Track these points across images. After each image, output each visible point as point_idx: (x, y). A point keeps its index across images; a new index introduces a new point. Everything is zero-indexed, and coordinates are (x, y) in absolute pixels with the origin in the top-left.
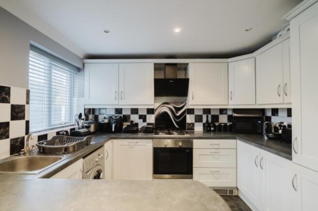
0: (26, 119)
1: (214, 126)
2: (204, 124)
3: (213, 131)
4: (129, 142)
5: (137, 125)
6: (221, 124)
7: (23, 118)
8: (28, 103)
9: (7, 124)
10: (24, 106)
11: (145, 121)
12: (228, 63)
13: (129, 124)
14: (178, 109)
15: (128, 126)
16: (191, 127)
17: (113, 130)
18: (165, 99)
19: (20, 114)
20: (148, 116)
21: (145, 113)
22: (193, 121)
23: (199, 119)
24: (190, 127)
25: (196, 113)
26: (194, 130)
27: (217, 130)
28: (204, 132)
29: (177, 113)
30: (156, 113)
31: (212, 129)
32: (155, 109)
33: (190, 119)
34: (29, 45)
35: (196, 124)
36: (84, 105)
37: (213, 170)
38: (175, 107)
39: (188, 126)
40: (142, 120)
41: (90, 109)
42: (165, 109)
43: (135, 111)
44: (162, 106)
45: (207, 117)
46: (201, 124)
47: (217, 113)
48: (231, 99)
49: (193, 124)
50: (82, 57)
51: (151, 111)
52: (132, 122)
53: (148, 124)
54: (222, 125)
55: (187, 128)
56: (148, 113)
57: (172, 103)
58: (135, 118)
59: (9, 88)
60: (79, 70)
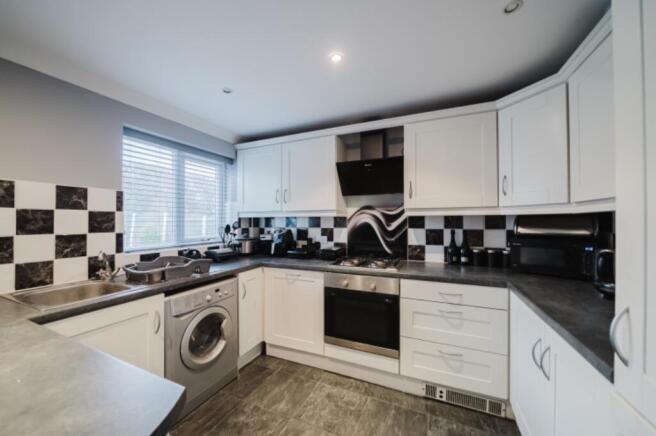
0: (118, 230)
1: (469, 254)
2: (446, 249)
3: (465, 264)
4: (287, 275)
5: (318, 245)
6: (487, 249)
7: (112, 229)
8: (119, 208)
9: (83, 238)
10: (113, 213)
11: (330, 238)
12: (497, 111)
13: (305, 243)
14: (390, 219)
15: (303, 246)
16: (419, 253)
17: (272, 252)
18: (365, 200)
19: (106, 225)
20: (336, 231)
21: (330, 225)
22: (422, 242)
23: (434, 238)
24: (416, 253)
25: (429, 225)
26: (423, 259)
27: (475, 262)
28: (446, 266)
29: (389, 225)
30: (350, 225)
31: (463, 259)
32: (348, 217)
33: (415, 237)
34: (122, 129)
35: (428, 248)
36: (238, 213)
37: (446, 349)
38: (384, 215)
39: (412, 251)
40: (325, 238)
41: (250, 219)
42: (366, 218)
43: (315, 222)
44: (360, 212)
45: (453, 233)
46: (440, 249)
47: (480, 226)
48: (505, 194)
49: (422, 249)
50: (231, 141)
51: (340, 222)
52: (311, 240)
53: (336, 245)
54: (490, 251)
55: (408, 255)
56: (335, 226)
57: (380, 207)
58: (315, 234)
59: (85, 190)
60: (231, 161)
